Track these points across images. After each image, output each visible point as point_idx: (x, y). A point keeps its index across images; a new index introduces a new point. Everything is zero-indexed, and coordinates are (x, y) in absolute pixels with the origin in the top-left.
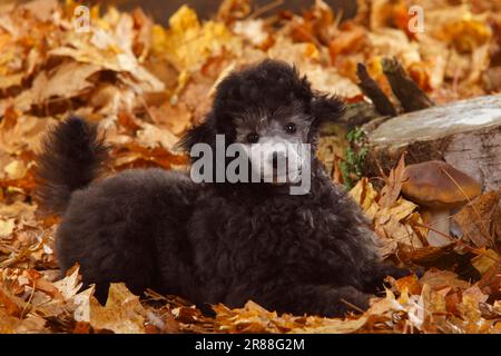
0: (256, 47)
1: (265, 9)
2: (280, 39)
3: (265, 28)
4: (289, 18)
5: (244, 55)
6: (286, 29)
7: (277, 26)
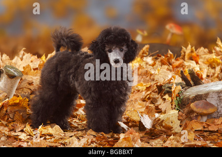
0: (150, 65)
1: (153, 53)
2: (157, 63)
3: (153, 59)
4: (160, 57)
6: (159, 60)
7: (156, 59)
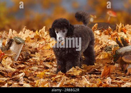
0: (98, 35)
1: (100, 28)
2: (102, 34)
3: (100, 32)
4: (104, 30)
5: (96, 36)
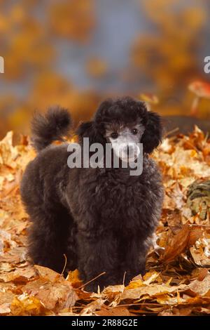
0: (166, 153)
1: (171, 132)
2: (177, 148)
3: (170, 143)
4: (182, 137)
5: (160, 157)
6: (181, 143)
7: (176, 141)
